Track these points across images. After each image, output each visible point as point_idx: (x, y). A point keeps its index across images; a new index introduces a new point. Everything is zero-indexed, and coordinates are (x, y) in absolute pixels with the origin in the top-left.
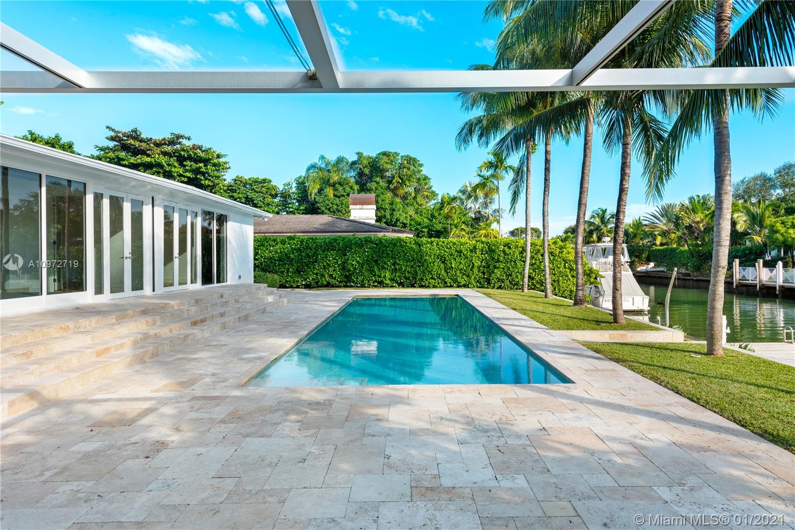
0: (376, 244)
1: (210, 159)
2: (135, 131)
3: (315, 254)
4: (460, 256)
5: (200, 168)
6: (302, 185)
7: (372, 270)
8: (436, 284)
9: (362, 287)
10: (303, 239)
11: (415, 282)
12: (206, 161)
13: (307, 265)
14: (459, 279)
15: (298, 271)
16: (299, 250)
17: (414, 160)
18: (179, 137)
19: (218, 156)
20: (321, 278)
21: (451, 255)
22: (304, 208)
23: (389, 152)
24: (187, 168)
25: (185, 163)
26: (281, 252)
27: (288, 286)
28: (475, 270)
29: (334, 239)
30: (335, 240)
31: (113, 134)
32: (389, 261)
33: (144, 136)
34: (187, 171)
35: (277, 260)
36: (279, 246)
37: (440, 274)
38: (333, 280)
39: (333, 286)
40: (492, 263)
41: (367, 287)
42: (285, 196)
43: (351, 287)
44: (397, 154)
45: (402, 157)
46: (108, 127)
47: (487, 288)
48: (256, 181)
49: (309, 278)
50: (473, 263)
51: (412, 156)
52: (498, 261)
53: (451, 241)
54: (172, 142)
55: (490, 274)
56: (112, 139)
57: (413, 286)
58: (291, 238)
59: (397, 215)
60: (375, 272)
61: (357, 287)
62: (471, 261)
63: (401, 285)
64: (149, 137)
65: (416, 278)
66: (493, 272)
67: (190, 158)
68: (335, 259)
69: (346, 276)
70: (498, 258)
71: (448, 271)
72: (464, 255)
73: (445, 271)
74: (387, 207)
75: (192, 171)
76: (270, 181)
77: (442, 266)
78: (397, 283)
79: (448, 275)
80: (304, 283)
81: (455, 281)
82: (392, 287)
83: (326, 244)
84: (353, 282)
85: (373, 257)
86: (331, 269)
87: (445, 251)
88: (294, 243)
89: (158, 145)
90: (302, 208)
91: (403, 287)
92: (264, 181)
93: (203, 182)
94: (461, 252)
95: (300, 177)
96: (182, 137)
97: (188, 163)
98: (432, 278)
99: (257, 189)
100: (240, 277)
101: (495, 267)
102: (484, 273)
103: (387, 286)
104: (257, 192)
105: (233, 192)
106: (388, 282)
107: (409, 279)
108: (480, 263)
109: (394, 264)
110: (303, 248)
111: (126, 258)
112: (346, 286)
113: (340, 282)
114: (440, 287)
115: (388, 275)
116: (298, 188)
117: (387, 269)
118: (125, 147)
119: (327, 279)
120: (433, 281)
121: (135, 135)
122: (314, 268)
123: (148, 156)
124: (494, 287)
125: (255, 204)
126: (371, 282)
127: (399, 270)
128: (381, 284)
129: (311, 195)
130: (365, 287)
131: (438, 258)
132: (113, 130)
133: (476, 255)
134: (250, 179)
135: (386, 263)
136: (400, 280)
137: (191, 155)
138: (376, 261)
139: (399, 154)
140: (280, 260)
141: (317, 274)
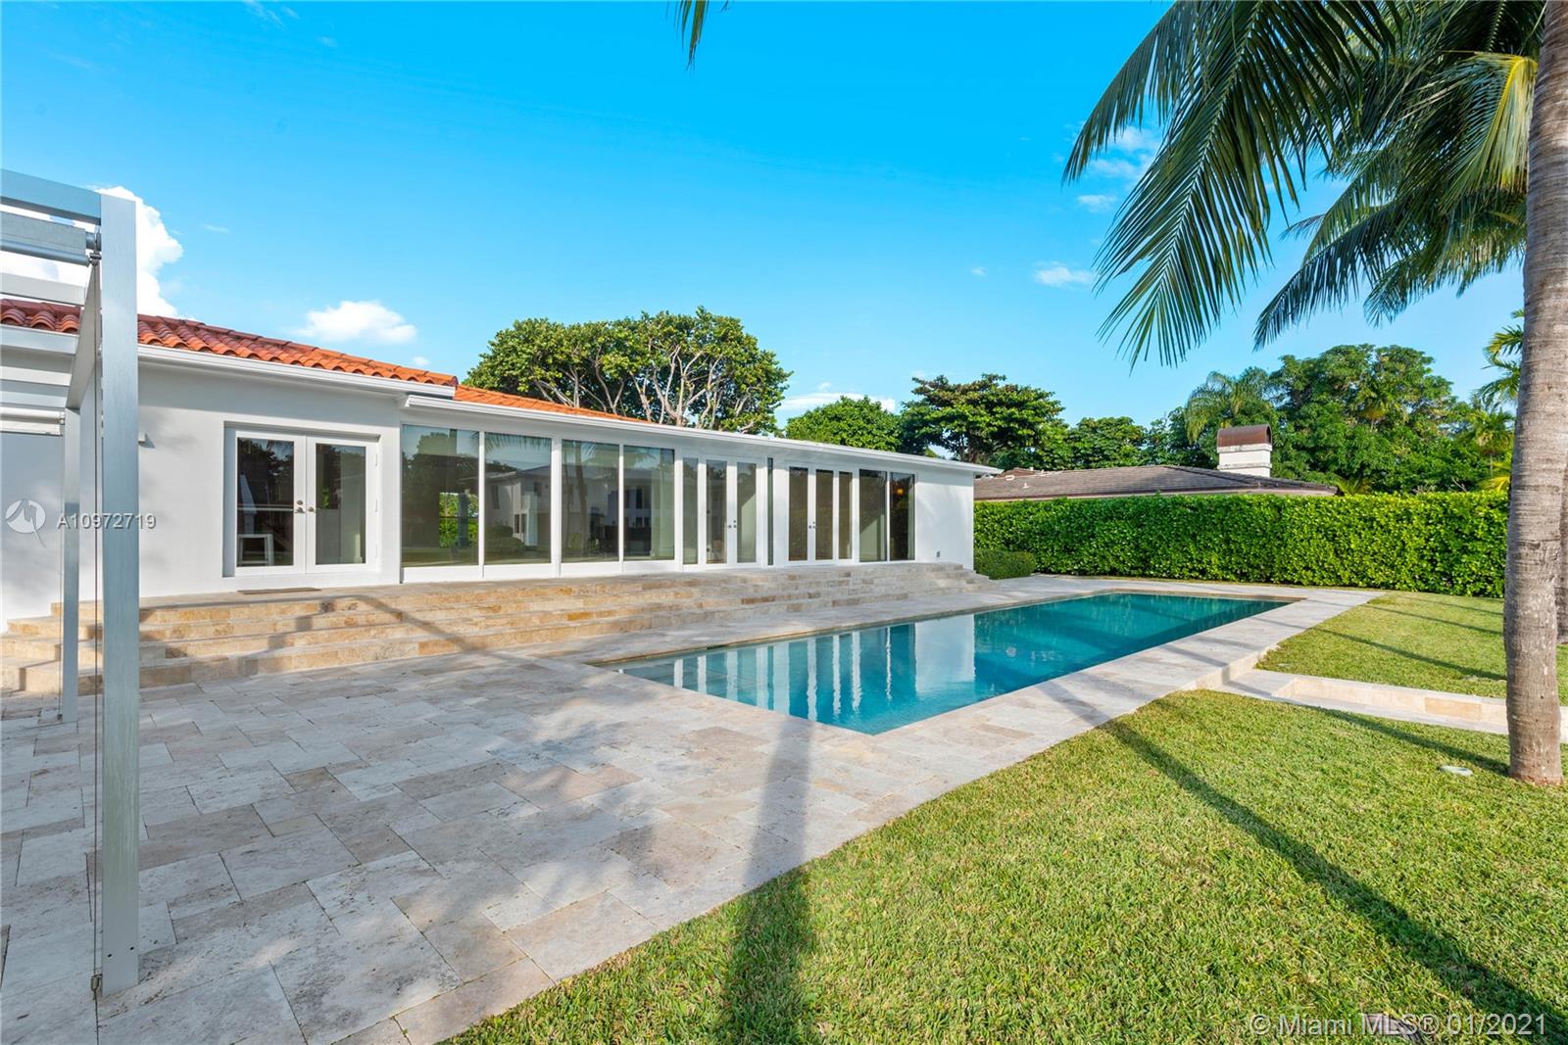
0: (1191, 508)
1: (1025, 402)
2: (941, 379)
3: (1091, 526)
4: (1371, 527)
5: (1013, 413)
6: (1179, 420)
7: (1186, 551)
8: (1316, 580)
9: (1170, 577)
10: (1074, 504)
11: (1272, 574)
12: (1021, 405)
13: (1080, 541)
14: (1369, 572)
15: (1068, 550)
16: (1068, 519)
17: (1409, 352)
18: (992, 378)
19: (1041, 396)
20: (1101, 561)
21: (1349, 526)
22: (1182, 456)
23: (1348, 347)
24: (997, 416)
25: (994, 410)
26: (1043, 523)
27: (1053, 570)
28: (1411, 557)
29: (1121, 502)
30: (1123, 503)
31: (919, 385)
32: (1217, 536)
33: (951, 383)
34: (996, 419)
35: (1038, 534)
36: (1042, 513)
37: (1323, 562)
38: (1121, 566)
39: (1121, 575)
40: (1454, 545)
41: (1179, 578)
42: (1156, 439)
43: (1151, 576)
44: (1367, 347)
45: (1379, 351)
46: (914, 379)
47: (1446, 592)
48: (1108, 424)
49: (1082, 560)
50: (1403, 543)
51: (1403, 345)
52: (1472, 537)
53: (1349, 501)
54: (983, 386)
55: (1452, 566)
56: (918, 392)
57: (1268, 581)
58: (1058, 503)
59: (1362, 456)
60: (1190, 554)
61: (1162, 577)
62: (1398, 537)
63: (1243, 577)
64: (957, 384)
65: (1271, 567)
66: (1458, 561)
67: (1000, 403)
68: (1122, 533)
69: (1141, 560)
70: (1472, 533)
71: (1344, 556)
72: (1382, 527)
73: (1337, 555)
74: (1340, 444)
75: (1004, 419)
76: (1131, 421)
77: (1329, 546)
78: (1235, 573)
79: (1342, 564)
80: (1076, 567)
81: (1362, 575)
82: (1225, 580)
83: (1108, 510)
84: (1154, 569)
85: (1186, 529)
86: (1117, 548)
87: (1336, 519)
88: (1062, 510)
89: (965, 392)
90: (1179, 456)
91: (1248, 581)
92: (1121, 421)
93: (1020, 432)
94: (1373, 519)
95: (1178, 410)
96: (995, 377)
97: (998, 409)
98: (1307, 568)
99: (1108, 435)
100: (938, 554)
101: (1464, 550)
102: (1432, 561)
103: (1215, 578)
104: (1108, 439)
105: (1076, 441)
106: (1215, 571)
107: (1258, 567)
108: (1422, 541)
109: (1227, 541)
110: (1074, 516)
111: (730, 527)
112: (1144, 575)
113: (1132, 568)
114: (1325, 585)
115: (1214, 559)
116: (1173, 427)
117: (1214, 549)
118: (931, 400)
119: (1112, 563)
120: (1310, 573)
121: (941, 384)
122: (1091, 546)
123: (951, 405)
124: (1463, 593)
125: (1106, 456)
126: (1185, 571)
127: (1237, 551)
128: (1203, 574)
129: (1191, 435)
130: (1175, 578)
131: (1318, 531)
132: (920, 381)
133: (1410, 527)
134: (1100, 422)
135: (1211, 540)
136: (1241, 568)
137: (1001, 399)
138: (1194, 536)
139: (1372, 346)
140: (1042, 534)
141: (1095, 555)
